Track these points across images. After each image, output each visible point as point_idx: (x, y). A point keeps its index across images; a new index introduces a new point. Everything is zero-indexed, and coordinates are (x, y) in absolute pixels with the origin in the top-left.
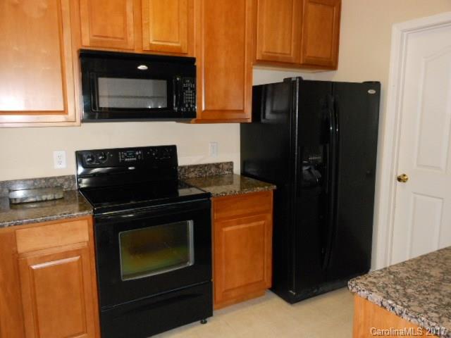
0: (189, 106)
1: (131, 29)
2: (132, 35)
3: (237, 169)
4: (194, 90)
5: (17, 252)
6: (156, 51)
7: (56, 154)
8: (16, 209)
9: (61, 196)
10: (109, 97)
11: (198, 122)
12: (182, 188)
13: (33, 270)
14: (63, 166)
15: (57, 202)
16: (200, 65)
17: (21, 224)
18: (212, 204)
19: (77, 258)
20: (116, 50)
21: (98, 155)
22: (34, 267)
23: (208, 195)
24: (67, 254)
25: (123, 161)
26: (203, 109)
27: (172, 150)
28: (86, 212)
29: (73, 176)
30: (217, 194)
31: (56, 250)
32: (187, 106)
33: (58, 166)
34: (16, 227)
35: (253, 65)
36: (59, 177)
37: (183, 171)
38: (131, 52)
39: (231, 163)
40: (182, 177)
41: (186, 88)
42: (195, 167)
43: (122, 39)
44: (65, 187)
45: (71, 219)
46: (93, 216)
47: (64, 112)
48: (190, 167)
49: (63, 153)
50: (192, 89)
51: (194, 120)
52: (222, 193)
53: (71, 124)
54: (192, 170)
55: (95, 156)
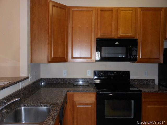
0: (134, 56)
1: (113, 30)
2: (114, 33)
3: (157, 82)
4: (137, 51)
5: (73, 100)
6: (122, 37)
7: (88, 71)
8: (75, 87)
9: (88, 85)
10: (108, 53)
11: (138, 62)
12: (131, 87)
13: (77, 107)
14: (90, 75)
15: (86, 87)
16: (140, 41)
17: (75, 92)
18: (142, 95)
19: (90, 106)
20: (108, 38)
21: (101, 72)
22: (78, 106)
23: (141, 91)
24: (87, 104)
25: (109, 75)
26: (141, 58)
27: (128, 73)
28: (94, 91)
29: (92, 79)
30: (145, 91)
31: (85, 102)
32: (133, 56)
33: (88, 75)
34: (74, 92)
35: (164, 40)
36: (88, 79)
37: (132, 81)
38: (113, 38)
39: (154, 80)
40: (132, 83)
41: (134, 50)
42: (138, 80)
43: (110, 34)
44: (90, 82)
45: (89, 92)
46: (97, 93)
47: (91, 58)
48: (135, 80)
49: (90, 71)
50: (136, 50)
51: (136, 62)
52: (147, 91)
53: (93, 62)
54: (136, 81)
55: (100, 73)
